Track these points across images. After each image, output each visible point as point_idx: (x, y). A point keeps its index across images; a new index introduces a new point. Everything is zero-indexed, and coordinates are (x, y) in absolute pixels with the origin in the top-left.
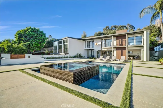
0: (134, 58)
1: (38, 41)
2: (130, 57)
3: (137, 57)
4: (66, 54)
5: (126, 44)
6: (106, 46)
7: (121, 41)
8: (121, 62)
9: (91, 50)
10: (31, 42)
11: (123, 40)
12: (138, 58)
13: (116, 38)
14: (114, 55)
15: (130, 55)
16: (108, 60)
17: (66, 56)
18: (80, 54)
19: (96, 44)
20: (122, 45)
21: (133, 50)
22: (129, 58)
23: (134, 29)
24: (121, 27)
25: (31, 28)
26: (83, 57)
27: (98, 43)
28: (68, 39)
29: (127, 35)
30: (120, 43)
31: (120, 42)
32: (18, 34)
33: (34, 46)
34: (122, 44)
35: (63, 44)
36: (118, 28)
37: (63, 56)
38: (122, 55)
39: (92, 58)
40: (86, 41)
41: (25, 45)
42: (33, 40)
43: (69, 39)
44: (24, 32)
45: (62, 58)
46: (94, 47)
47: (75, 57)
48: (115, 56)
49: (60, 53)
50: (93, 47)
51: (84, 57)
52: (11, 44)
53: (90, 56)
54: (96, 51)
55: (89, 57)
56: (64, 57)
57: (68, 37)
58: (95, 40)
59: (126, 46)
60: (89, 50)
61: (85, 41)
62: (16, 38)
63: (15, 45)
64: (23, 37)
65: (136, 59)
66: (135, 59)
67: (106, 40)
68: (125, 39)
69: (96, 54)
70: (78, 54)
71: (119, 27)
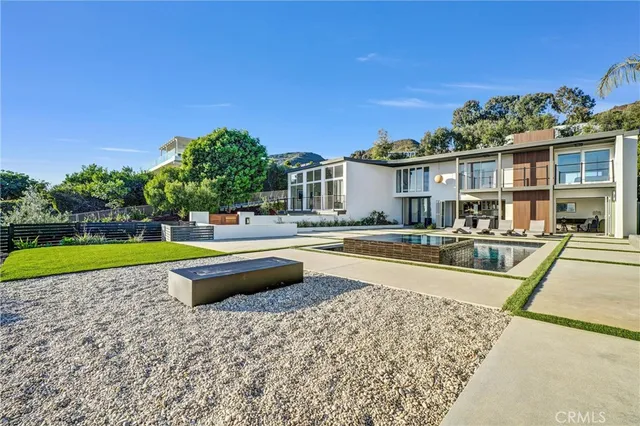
0: (578, 227)
1: (247, 171)
2: (564, 224)
3: (590, 222)
4: (339, 213)
5: (548, 179)
6: (473, 187)
7: (531, 169)
8: (530, 237)
9: (419, 198)
10: (229, 175)
11: (538, 164)
12: (596, 226)
13: (510, 159)
14: (503, 218)
15: (563, 215)
16: (486, 232)
17: (341, 218)
18: (381, 215)
19: (437, 178)
20: (534, 183)
21: (576, 201)
22: (559, 226)
23: (592, 106)
24: (531, 99)
25: (227, 132)
26: (390, 223)
27: (446, 177)
28: (345, 164)
29: (551, 148)
30: (528, 176)
31: (528, 172)
32: (194, 152)
33: (237, 187)
34: (533, 180)
35: (323, 181)
36: (516, 108)
37: (333, 220)
38: (533, 217)
39: (425, 228)
40: (402, 168)
41: (214, 185)
42: (235, 169)
43: (347, 164)
44: (210, 146)
45: (329, 225)
46: (430, 188)
47: (367, 222)
48: (507, 218)
49: (318, 211)
50: (426, 189)
51: (396, 223)
52: (180, 184)
53: (415, 219)
54: (438, 204)
55: (411, 224)
56: (336, 224)
57: (346, 159)
58: (432, 167)
59: (550, 187)
60: (411, 198)
61: (399, 168)
62: (186, 164)
63: (190, 187)
64: (206, 162)
65: (588, 231)
66: (583, 231)
67: (472, 164)
68: (544, 163)
69: (438, 211)
70: (374, 213)
71: (521, 100)
